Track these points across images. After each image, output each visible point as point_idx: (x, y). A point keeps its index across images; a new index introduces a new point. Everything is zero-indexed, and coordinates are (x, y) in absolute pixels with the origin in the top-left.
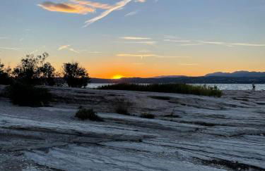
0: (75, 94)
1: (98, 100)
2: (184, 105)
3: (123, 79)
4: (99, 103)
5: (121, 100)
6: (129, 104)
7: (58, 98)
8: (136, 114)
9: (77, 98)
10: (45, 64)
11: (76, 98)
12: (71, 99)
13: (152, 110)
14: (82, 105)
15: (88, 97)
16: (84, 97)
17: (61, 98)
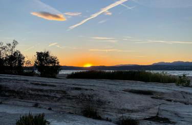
0: (31, 86)
1: (59, 96)
2: (170, 101)
3: (92, 67)
4: (59, 99)
5: (89, 96)
6: (100, 103)
7: (10, 91)
8: (110, 117)
9: (33, 93)
10: (15, 53)
11: (31, 92)
12: (25, 94)
13: (132, 111)
14: (39, 102)
15: (46, 91)
16: (41, 90)
17: (13, 91)
